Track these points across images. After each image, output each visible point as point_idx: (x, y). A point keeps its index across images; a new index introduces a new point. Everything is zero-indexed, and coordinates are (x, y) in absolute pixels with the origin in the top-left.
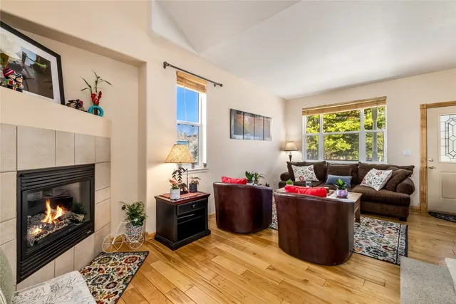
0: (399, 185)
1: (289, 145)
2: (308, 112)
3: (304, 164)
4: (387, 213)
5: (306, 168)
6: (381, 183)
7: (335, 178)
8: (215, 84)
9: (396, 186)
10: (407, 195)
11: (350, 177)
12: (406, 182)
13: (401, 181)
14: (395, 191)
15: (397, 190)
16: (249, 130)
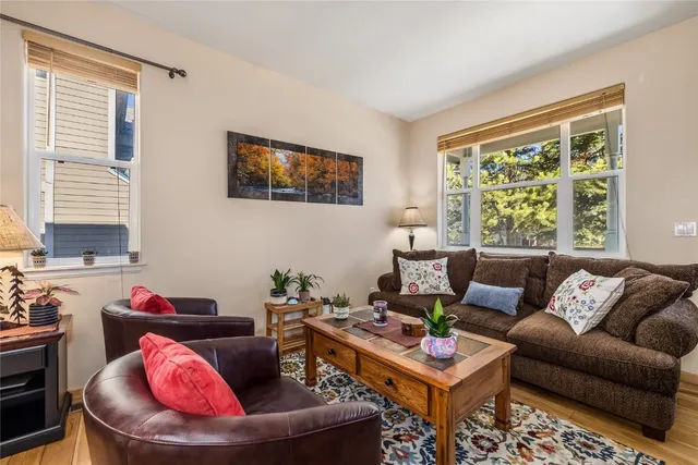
0: (645, 323)
1: (410, 214)
2: (448, 145)
3: (430, 255)
4: (600, 404)
5: (427, 266)
6: (590, 314)
7: (482, 291)
8: (172, 72)
9: (636, 325)
10: (669, 360)
11: (519, 290)
12: (668, 314)
13: (652, 311)
14: (633, 340)
15: (639, 339)
16: (289, 180)
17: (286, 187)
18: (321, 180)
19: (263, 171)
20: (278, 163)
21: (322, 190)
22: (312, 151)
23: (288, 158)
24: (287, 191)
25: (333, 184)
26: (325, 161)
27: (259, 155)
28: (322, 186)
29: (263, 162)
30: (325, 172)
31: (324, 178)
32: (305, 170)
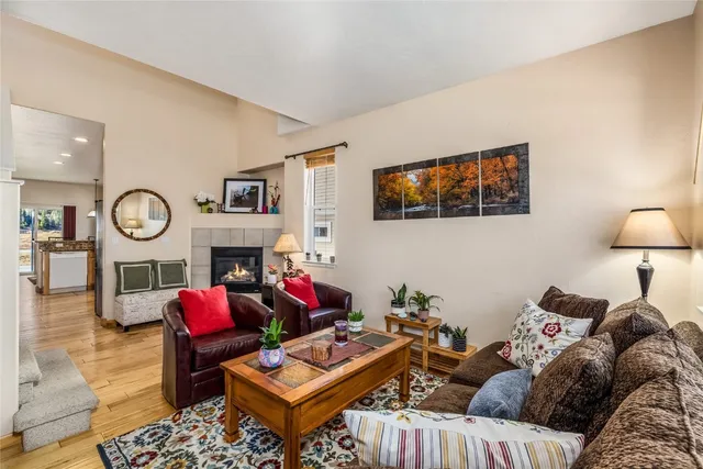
16: (420, 198)
17: (417, 205)
18: (457, 190)
19: (398, 194)
20: (410, 184)
21: (458, 202)
22: (445, 162)
23: (418, 176)
24: (418, 209)
25: (474, 192)
26: (462, 168)
27: (394, 182)
28: (458, 197)
29: (398, 187)
30: (462, 180)
31: (460, 187)
32: (437, 184)
